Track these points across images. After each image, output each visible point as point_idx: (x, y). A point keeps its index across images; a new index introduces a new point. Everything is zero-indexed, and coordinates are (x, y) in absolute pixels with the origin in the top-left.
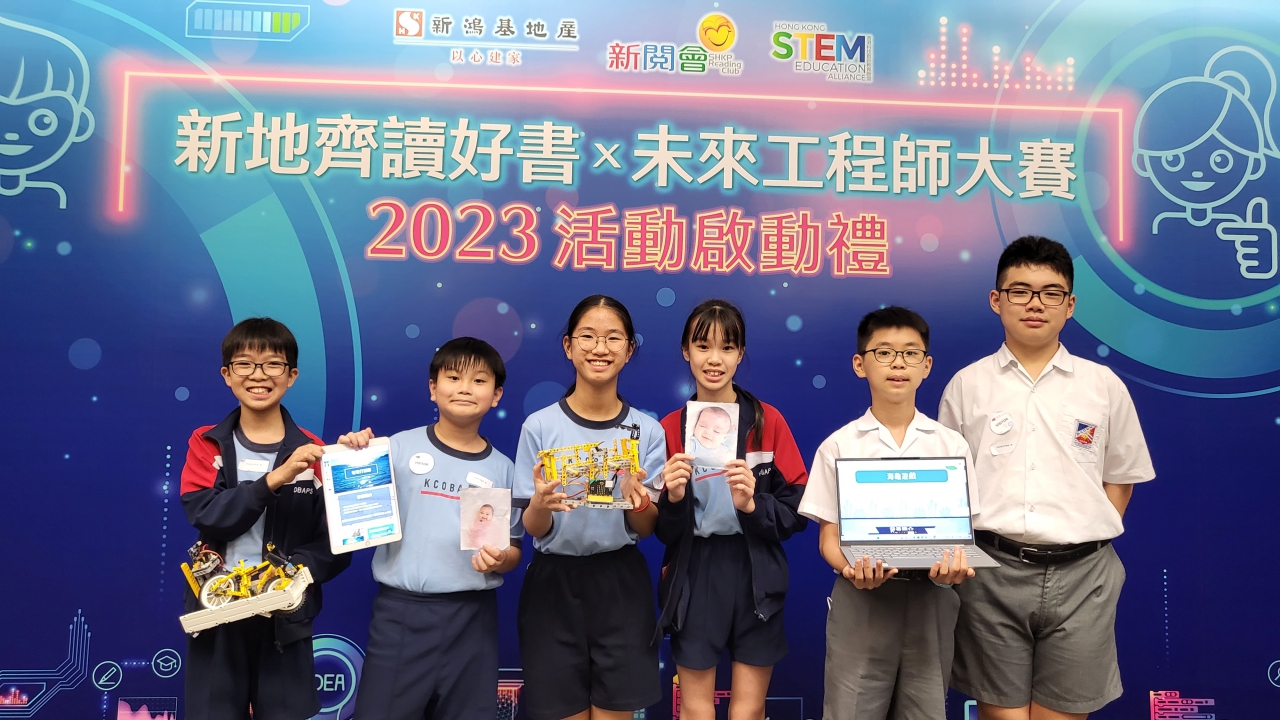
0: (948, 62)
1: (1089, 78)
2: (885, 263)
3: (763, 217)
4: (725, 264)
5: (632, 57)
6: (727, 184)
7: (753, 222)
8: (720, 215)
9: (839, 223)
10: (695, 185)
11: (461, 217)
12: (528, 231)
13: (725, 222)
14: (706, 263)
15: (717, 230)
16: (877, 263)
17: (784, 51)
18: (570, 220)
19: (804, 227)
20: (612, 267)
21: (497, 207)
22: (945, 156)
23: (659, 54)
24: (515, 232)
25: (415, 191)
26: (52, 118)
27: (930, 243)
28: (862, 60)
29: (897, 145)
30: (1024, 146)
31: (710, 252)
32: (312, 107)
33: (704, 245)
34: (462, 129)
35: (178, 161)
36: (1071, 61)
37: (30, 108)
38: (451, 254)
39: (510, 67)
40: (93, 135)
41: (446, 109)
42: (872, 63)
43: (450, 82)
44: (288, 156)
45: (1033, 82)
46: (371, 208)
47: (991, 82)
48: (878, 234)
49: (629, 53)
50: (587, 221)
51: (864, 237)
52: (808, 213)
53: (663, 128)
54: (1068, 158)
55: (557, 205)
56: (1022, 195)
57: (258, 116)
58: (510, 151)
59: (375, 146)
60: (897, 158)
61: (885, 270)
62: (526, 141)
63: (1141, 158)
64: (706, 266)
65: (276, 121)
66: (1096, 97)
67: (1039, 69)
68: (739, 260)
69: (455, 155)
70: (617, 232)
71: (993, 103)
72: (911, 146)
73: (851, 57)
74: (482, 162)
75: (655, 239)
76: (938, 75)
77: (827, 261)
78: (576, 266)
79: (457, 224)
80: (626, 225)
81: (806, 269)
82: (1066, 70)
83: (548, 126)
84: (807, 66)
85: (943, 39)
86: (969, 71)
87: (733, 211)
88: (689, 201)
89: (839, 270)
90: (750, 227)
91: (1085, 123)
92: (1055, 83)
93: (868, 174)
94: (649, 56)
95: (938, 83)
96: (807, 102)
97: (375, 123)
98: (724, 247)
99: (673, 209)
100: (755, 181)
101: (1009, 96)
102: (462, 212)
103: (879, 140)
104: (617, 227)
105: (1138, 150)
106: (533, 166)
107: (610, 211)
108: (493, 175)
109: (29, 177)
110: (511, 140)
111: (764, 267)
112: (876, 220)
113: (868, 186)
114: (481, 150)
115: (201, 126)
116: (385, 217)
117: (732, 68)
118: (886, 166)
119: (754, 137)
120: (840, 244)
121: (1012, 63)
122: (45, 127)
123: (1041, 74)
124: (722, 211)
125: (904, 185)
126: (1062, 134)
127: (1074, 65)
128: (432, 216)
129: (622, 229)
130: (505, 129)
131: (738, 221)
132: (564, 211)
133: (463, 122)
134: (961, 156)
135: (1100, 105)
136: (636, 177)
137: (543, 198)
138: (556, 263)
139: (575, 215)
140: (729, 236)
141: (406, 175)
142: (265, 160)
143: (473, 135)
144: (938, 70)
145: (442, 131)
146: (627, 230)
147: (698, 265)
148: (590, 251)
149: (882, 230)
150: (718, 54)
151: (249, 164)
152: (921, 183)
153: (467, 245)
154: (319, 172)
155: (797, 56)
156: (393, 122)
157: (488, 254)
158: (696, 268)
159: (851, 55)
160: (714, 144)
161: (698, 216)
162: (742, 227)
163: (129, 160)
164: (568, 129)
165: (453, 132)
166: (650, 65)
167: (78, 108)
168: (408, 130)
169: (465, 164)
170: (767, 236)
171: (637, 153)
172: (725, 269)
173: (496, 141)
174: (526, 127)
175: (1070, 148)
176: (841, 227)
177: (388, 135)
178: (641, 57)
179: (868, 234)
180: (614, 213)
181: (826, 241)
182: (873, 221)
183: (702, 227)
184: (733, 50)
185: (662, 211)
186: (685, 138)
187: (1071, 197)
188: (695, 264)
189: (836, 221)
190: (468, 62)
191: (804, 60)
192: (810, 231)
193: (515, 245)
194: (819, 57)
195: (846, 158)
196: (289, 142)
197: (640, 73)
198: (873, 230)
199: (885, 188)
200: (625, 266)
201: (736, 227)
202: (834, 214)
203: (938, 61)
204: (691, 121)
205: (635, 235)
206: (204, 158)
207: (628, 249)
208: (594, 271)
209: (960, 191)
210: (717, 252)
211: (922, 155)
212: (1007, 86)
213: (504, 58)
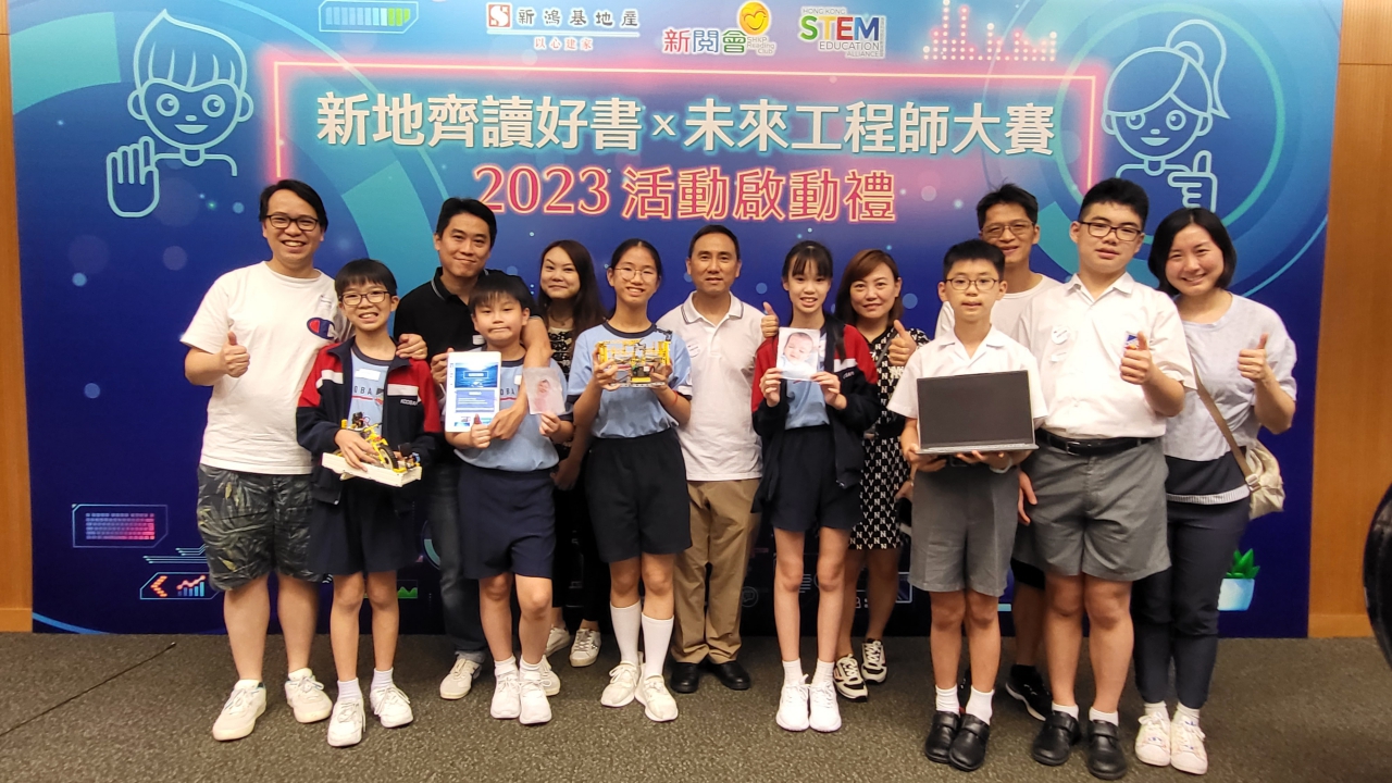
0: (949, 38)
1: (1068, 50)
2: (891, 211)
3: (792, 175)
4: (761, 213)
5: (683, 41)
6: (763, 147)
7: (784, 178)
8: (757, 173)
9: (854, 179)
10: (736, 149)
11: (547, 178)
12: (601, 189)
13: (761, 179)
14: (746, 213)
15: (754, 186)
16: (884, 211)
17: (811, 33)
18: (634, 179)
19: (826, 182)
20: (669, 217)
21: (576, 170)
22: (944, 120)
23: (706, 38)
24: (591, 190)
25: (511, 158)
26: (220, 102)
27: (929, 194)
28: (876, 38)
29: (904, 112)
30: (1011, 110)
31: (749, 204)
32: (424, 89)
33: (744, 198)
34: (546, 105)
35: (320, 136)
36: (1054, 35)
37: (203, 94)
38: (540, 208)
39: (583, 52)
40: (253, 116)
41: (532, 89)
42: (884, 41)
43: (536, 65)
44: (407, 131)
45: (1021, 54)
46: (475, 172)
47: (985, 55)
48: (886, 187)
49: (681, 38)
50: (648, 180)
51: (874, 190)
52: (829, 170)
53: (710, 101)
54: (1048, 120)
55: (624, 167)
56: (1008, 152)
57: (381, 97)
58: (585, 123)
59: (476, 120)
60: (904, 122)
61: (892, 217)
62: (598, 114)
63: (1109, 117)
64: (745, 216)
65: (396, 100)
66: (1074, 66)
67: (1026, 43)
68: (772, 211)
69: (541, 127)
70: (672, 188)
71: (986, 73)
72: (915, 112)
73: (866, 36)
74: (563, 133)
75: (703, 194)
76: (940, 50)
77: (844, 210)
78: (640, 216)
79: (544, 184)
80: (680, 182)
81: (827, 217)
82: (1048, 42)
83: (615, 101)
84: (830, 46)
85: (946, 18)
86: (966, 46)
87: (767, 169)
88: (731, 162)
89: (854, 217)
90: (781, 183)
91: (1063, 89)
92: (1039, 55)
93: (879, 137)
94: (698, 40)
95: (940, 57)
96: (828, 77)
97: (476, 101)
98: (760, 200)
99: (718, 169)
100: (785, 145)
101: (1001, 67)
102: (548, 174)
103: (889, 108)
104: (673, 184)
105: (1107, 112)
106: (605, 135)
107: (666, 171)
108: (572, 143)
109: (208, 151)
110: (586, 114)
111: (793, 215)
112: (885, 175)
113: (879, 147)
114: (562, 123)
115: (337, 105)
116: (486, 179)
117: (766, 49)
118: (895, 130)
119: (784, 108)
120: (855, 196)
121: (1003, 38)
122: (214, 109)
123: (1027, 47)
124: (758, 170)
125: (909, 145)
126: (1043, 100)
127: (1056, 39)
128: (524, 177)
129: (677, 186)
130: (580, 104)
131: (771, 177)
132: (629, 172)
133: (547, 99)
134: (957, 119)
135: (1077, 73)
136: (687, 143)
137: (614, 161)
138: (624, 214)
139: (638, 175)
140: (764, 190)
141: (502, 145)
142: (389, 134)
143: (555, 110)
144: (941, 46)
145: (530, 107)
146: (681, 187)
147: (739, 214)
148: (651, 204)
149: (889, 184)
150: (755, 36)
151: (377, 137)
152: (923, 144)
153: (553, 202)
154: (432, 143)
155: (821, 37)
156: (489, 100)
157: (569, 208)
158: (737, 217)
159: (866, 34)
160: (751, 114)
161: (739, 174)
162: (774, 183)
163: (282, 136)
164: (632, 104)
165: (539, 108)
166: (698, 47)
167: (240, 94)
168: (502, 107)
169: (549, 134)
170: (795, 190)
171: (689, 122)
172: (761, 218)
173: (574, 115)
174: (598, 103)
175: (1050, 110)
176: (856, 182)
177: (486, 111)
178: (691, 41)
179: (878, 187)
180: (670, 173)
181: (843, 194)
182: (882, 177)
183: (742, 183)
184: (768, 34)
185: (709, 170)
186: (728, 109)
187: (1049, 152)
188: (737, 213)
189: (851, 177)
190: (548, 48)
191: (827, 42)
192: (831, 186)
193: (591, 200)
194: (840, 37)
195: (861, 123)
196: (407, 118)
197: (691, 55)
198: (882, 184)
199: (893, 149)
200: (680, 216)
201: (770, 183)
202: (850, 172)
203: (941, 38)
204: (734, 95)
205: (687, 191)
206: (341, 133)
207: (681, 203)
208: (655, 220)
209: (955, 150)
210: (754, 204)
211: (924, 120)
212: (998, 58)
213: (578, 45)
